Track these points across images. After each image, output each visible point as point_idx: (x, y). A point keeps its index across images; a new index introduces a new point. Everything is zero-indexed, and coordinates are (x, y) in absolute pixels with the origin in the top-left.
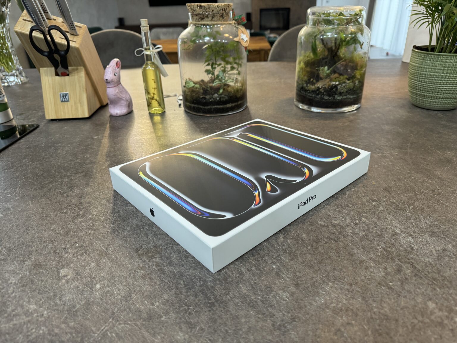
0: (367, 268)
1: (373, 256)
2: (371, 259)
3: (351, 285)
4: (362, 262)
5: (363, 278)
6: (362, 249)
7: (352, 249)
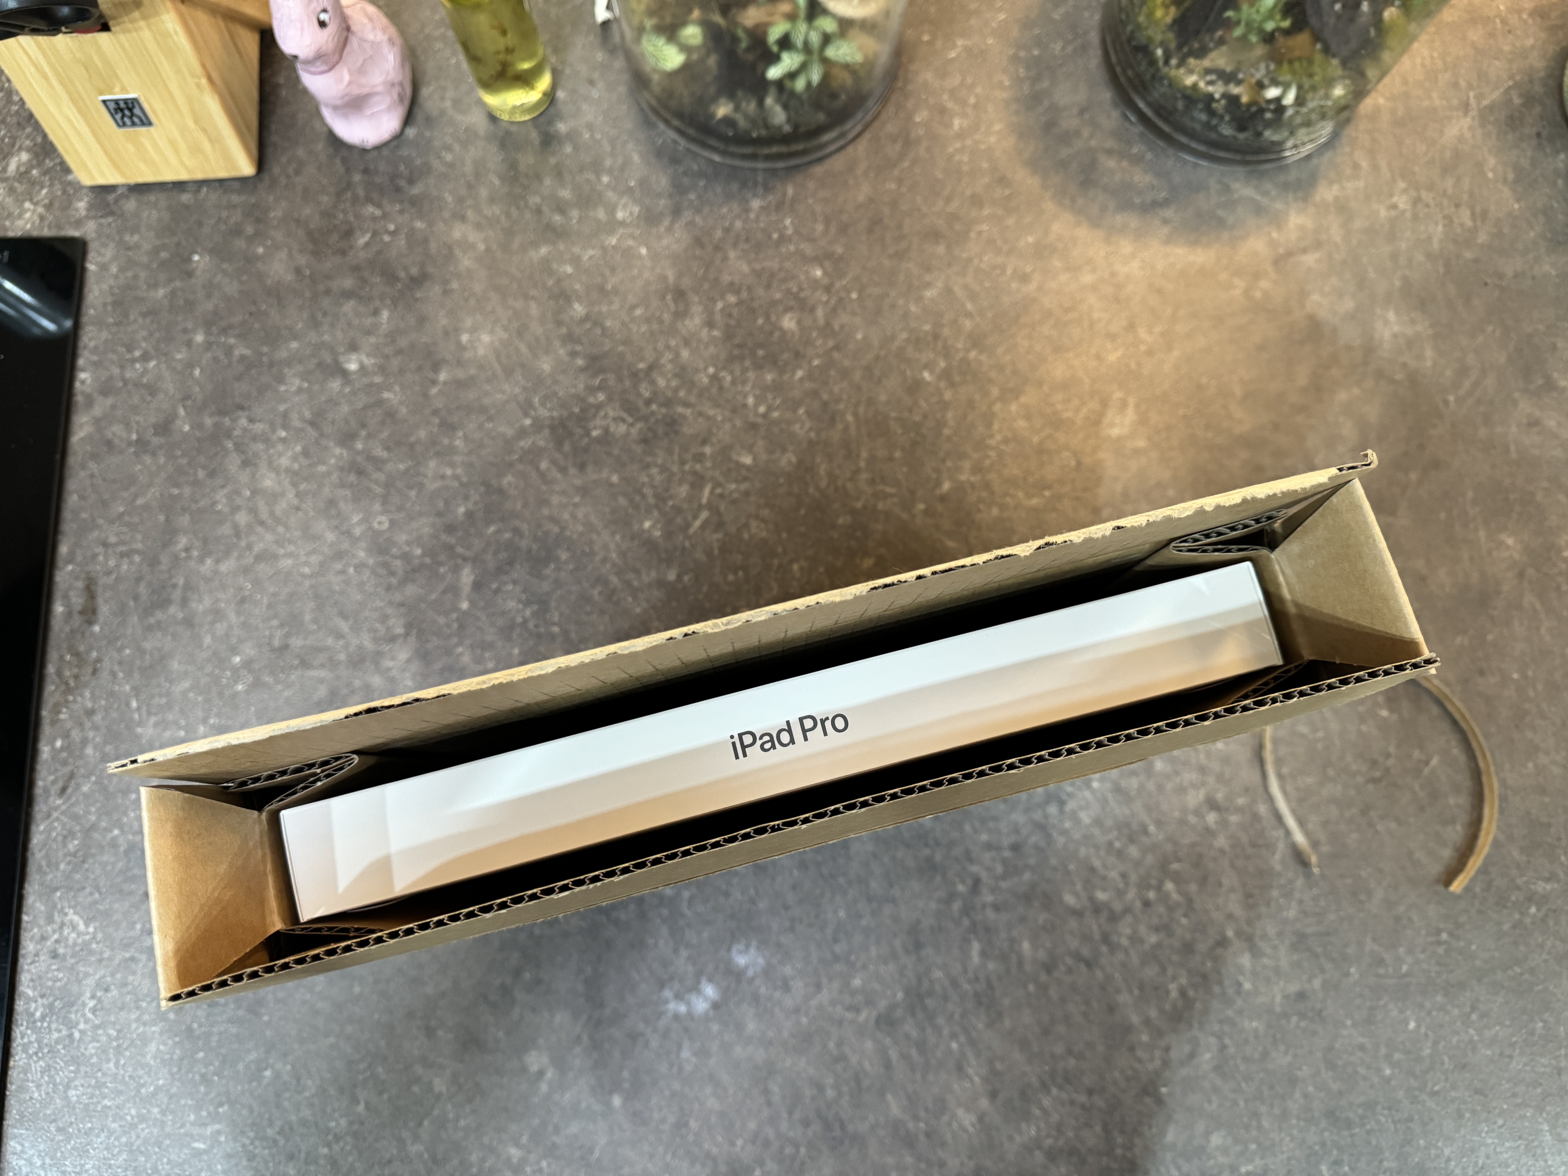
0: (1132, 1049)
1: (1153, 1013)
2: (1147, 1022)
3: (1090, 1092)
4: (1128, 1029)
5: (1117, 1074)
6: (1136, 992)
7: (1118, 991)
